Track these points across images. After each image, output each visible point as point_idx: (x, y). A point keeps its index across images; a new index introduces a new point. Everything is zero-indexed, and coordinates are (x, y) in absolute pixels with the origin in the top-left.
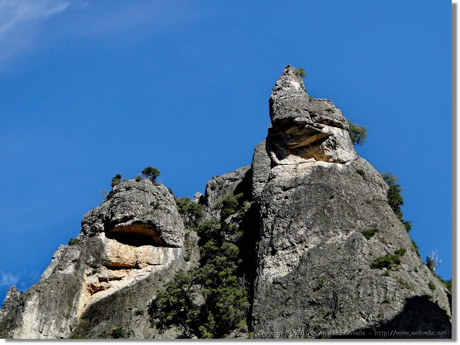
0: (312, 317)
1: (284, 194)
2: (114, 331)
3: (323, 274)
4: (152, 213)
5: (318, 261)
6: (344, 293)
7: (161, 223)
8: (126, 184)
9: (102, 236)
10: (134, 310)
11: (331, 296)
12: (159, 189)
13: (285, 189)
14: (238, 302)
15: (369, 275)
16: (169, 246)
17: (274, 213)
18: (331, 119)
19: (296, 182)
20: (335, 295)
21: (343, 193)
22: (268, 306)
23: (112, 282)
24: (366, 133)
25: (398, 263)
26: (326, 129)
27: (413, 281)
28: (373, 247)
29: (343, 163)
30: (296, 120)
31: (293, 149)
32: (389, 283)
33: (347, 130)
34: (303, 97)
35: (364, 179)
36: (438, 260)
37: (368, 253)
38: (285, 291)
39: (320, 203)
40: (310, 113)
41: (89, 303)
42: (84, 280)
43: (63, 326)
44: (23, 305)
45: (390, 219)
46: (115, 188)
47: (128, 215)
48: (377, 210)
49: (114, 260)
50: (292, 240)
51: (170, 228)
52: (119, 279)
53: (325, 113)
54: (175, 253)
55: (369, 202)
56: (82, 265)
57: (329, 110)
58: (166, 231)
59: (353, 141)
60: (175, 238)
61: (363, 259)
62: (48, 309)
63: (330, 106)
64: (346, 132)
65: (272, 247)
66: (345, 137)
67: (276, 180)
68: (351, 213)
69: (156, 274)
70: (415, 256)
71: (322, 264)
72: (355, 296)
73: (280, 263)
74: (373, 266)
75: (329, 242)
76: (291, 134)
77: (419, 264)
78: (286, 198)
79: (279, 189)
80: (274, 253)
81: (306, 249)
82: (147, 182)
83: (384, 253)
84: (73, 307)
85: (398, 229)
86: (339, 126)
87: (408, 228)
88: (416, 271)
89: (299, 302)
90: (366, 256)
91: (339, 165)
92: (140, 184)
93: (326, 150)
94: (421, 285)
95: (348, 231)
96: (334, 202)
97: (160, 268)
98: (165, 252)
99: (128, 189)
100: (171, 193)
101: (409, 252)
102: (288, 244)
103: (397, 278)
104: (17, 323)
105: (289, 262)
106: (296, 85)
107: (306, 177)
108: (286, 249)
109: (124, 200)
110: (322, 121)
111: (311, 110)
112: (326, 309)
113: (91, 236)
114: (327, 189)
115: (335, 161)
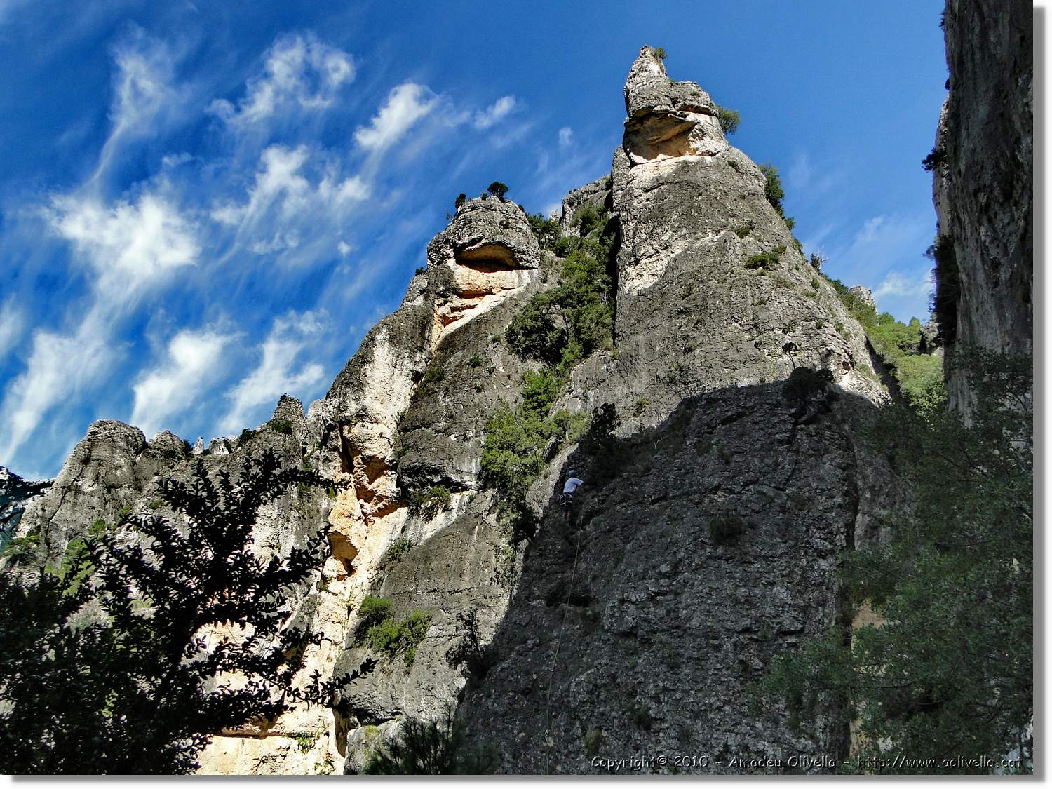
0: (680, 328)
1: (645, 196)
2: (471, 361)
3: (692, 280)
4: (502, 233)
5: (685, 267)
6: (714, 297)
7: (512, 243)
8: (471, 204)
9: (451, 263)
10: (490, 337)
11: (700, 303)
12: (508, 206)
13: (646, 191)
14: (600, 320)
15: (742, 276)
16: (523, 268)
17: (636, 219)
18: (697, 104)
19: (658, 183)
20: (705, 301)
21: (713, 189)
22: (632, 321)
23: (466, 311)
24: (740, 119)
25: (777, 262)
26: (691, 117)
27: (793, 280)
28: (748, 246)
29: (713, 155)
30: (656, 109)
31: (655, 145)
32: (764, 282)
33: (716, 115)
34: (663, 81)
35: (737, 171)
36: (825, 257)
37: (741, 253)
38: (650, 302)
39: (685, 203)
40: (672, 99)
41: (443, 335)
42: (435, 311)
43: (417, 359)
44: (373, 339)
45: (768, 214)
46: (460, 209)
47: (475, 237)
48: (753, 206)
49: (465, 288)
50: (656, 246)
51: (522, 248)
52: (472, 307)
53: (690, 97)
54: (531, 275)
55: (744, 198)
56: (432, 296)
57: (694, 94)
58: (519, 252)
59: (724, 129)
60: (529, 259)
61: (737, 260)
62: (400, 342)
63: (695, 89)
64: (714, 119)
65: (635, 256)
66: (714, 124)
67: (635, 182)
68: (722, 211)
69: (511, 298)
70: (797, 254)
71: (690, 269)
72: (726, 300)
73: (644, 273)
74: (748, 267)
75: (697, 245)
76: (651, 127)
77: (801, 262)
78: (648, 200)
79: (640, 192)
80: (637, 262)
81: (673, 256)
82: (494, 200)
83: (760, 252)
84: (426, 340)
85: (777, 226)
86: (705, 112)
87: (790, 225)
88: (797, 269)
89: (665, 312)
90: (739, 257)
91: (708, 159)
92: (486, 202)
93: (692, 141)
94: (802, 283)
95: (718, 231)
96: (702, 200)
97: (515, 292)
98: (519, 275)
99: (474, 209)
100: (523, 210)
101: (789, 250)
102: (652, 252)
103: (774, 277)
104: (369, 359)
105: (653, 271)
106: (654, 67)
107: (669, 175)
108: (651, 256)
109: (470, 221)
110: (686, 108)
111: (673, 96)
112: (695, 318)
113: (439, 264)
114: (694, 186)
115: (703, 154)
